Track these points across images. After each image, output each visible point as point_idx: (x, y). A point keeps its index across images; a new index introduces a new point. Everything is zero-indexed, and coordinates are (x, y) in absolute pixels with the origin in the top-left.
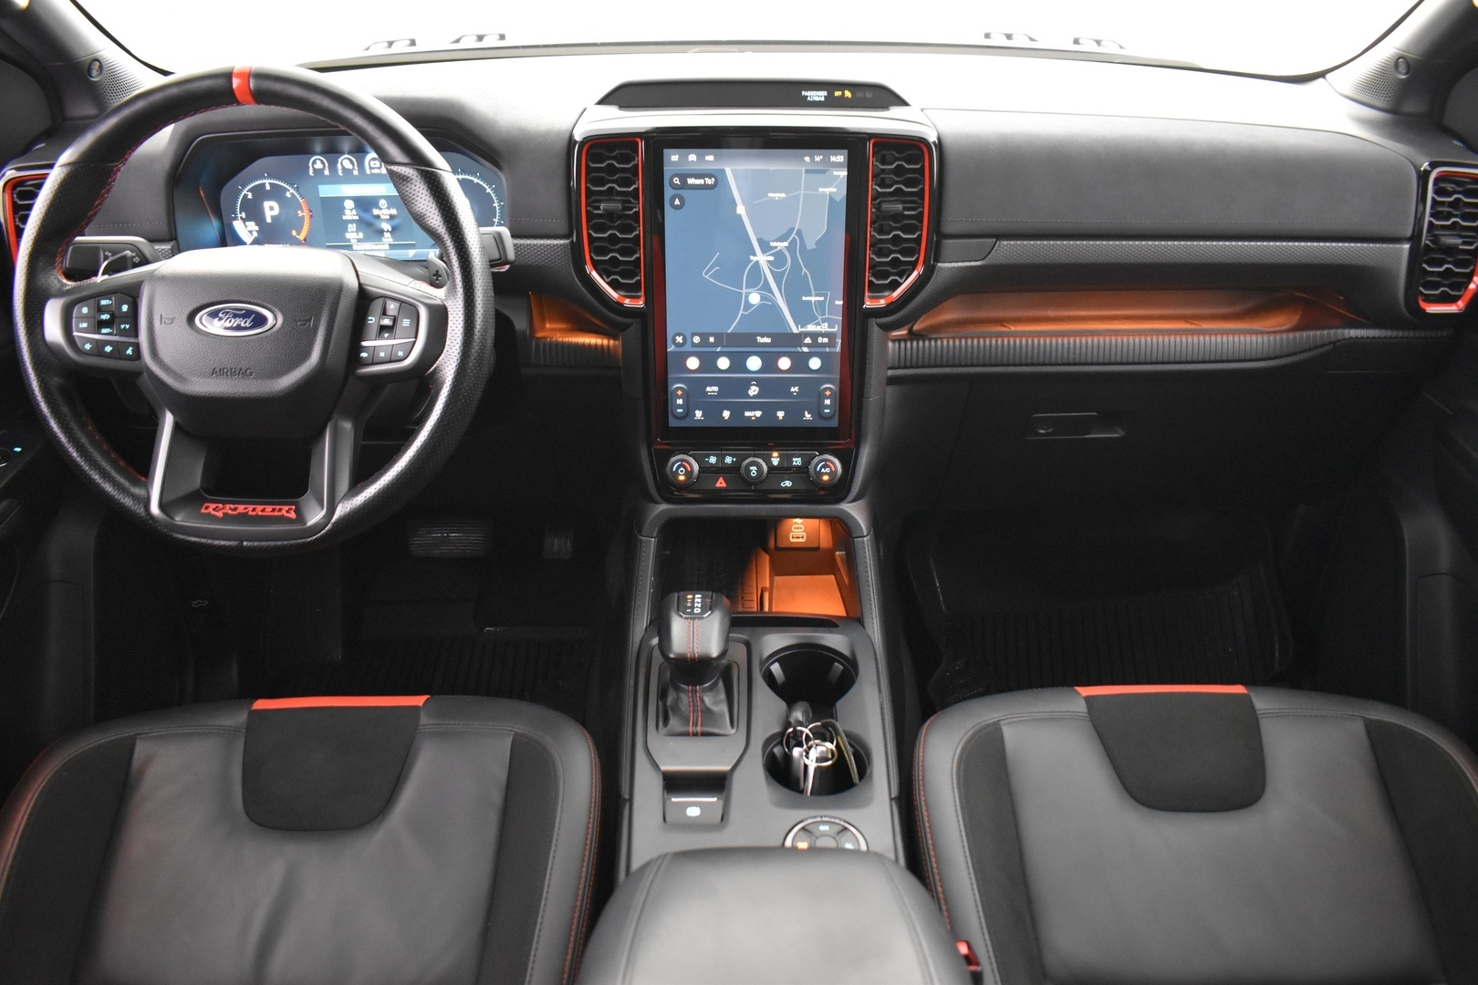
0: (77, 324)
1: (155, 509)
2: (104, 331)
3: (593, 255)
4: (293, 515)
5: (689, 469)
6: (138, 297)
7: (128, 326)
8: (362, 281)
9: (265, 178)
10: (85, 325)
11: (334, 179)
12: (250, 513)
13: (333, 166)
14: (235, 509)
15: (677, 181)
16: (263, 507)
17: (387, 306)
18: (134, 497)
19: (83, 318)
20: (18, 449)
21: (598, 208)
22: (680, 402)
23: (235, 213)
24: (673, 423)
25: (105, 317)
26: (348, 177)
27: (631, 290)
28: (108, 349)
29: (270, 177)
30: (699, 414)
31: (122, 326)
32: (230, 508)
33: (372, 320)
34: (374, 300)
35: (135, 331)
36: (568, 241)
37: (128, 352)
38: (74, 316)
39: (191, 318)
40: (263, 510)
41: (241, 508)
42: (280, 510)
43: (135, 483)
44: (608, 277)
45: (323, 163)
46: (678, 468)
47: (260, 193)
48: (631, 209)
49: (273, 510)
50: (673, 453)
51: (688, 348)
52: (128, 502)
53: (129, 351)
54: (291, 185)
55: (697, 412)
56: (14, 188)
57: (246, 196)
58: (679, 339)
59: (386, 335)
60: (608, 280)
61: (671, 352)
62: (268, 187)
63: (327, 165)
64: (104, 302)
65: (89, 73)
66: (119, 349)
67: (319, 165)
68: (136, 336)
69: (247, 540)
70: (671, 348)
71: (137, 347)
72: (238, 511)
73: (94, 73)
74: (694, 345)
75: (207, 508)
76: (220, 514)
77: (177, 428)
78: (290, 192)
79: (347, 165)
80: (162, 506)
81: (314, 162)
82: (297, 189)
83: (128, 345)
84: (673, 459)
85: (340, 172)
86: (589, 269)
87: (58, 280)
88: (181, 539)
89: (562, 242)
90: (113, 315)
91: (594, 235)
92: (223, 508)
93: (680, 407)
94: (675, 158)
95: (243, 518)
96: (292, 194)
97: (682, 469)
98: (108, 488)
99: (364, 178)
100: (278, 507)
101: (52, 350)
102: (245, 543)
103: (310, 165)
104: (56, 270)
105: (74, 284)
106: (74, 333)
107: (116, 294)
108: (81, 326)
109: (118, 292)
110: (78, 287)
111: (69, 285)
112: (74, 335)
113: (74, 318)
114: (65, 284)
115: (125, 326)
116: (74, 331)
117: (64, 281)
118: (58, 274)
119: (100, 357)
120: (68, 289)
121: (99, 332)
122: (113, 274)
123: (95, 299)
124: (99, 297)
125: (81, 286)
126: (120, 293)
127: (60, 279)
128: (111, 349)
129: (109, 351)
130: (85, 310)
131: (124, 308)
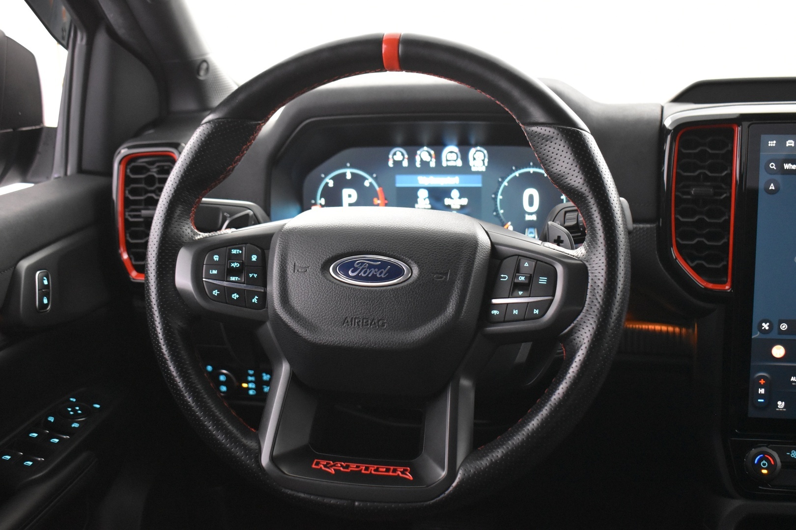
0: (207, 272)
1: (265, 460)
2: (233, 279)
3: (678, 239)
4: (409, 476)
5: (773, 463)
6: (268, 248)
7: (255, 276)
8: (493, 240)
9: (347, 167)
10: (215, 272)
11: (412, 170)
12: (363, 471)
13: (412, 160)
14: (347, 467)
15: (773, 166)
16: (376, 466)
17: (521, 264)
18: (245, 448)
19: (214, 265)
20: (98, 406)
21: (689, 193)
22: (762, 391)
23: (315, 199)
24: (752, 413)
25: (235, 265)
26: (425, 169)
27: (717, 276)
28: (235, 296)
29: (352, 167)
30: (781, 405)
31: (251, 275)
32: (342, 466)
33: (505, 278)
34: (505, 258)
35: (263, 280)
36: (654, 225)
37: (253, 301)
38: (205, 263)
39: (325, 267)
40: (377, 470)
41: (353, 467)
42: (395, 471)
43: (246, 434)
44: (692, 262)
45: (403, 155)
46: (760, 460)
47: (341, 182)
48: (721, 194)
49: (388, 470)
50: (754, 445)
51: (774, 335)
52: (239, 453)
53: (255, 300)
54: (371, 175)
55: (779, 403)
56: (128, 163)
57: (327, 183)
58: (766, 326)
59: (520, 293)
60: (693, 265)
61: (756, 339)
62: (349, 177)
63: (406, 156)
64: (234, 252)
65: (198, 73)
66: (245, 296)
67: (398, 157)
68: (265, 285)
69: (358, 501)
70: (756, 335)
71: (264, 297)
72: (350, 469)
73: (202, 73)
74: (781, 332)
75: (318, 464)
76: (332, 471)
77: (293, 379)
78: (369, 181)
79: (426, 158)
80: (272, 458)
81: (395, 154)
82: (376, 179)
83: (253, 294)
84: (754, 451)
85: (418, 165)
86: (674, 253)
87: (189, 230)
88: (290, 495)
89: (648, 226)
90: (242, 264)
91: (681, 219)
92: (334, 465)
93: (761, 396)
94: (772, 143)
95: (356, 476)
96: (371, 183)
97: (764, 462)
98: (220, 437)
99: (440, 170)
100: (392, 468)
101: (179, 294)
102: (357, 504)
103: (390, 156)
104: (190, 219)
105: (202, 235)
106: (204, 279)
107: (244, 245)
108: (211, 273)
109: (246, 244)
110: (210, 237)
111: (199, 235)
112: (203, 281)
113: (204, 266)
114: (196, 234)
115: (253, 276)
116: (204, 277)
117: (196, 231)
118: (191, 224)
119: (227, 303)
120: (198, 239)
121: (228, 280)
122: (237, 228)
123: (225, 248)
124: (228, 248)
125: (212, 236)
126: (247, 245)
127: (192, 229)
128: (238, 296)
129: (235, 298)
130: (216, 258)
131: (254, 258)
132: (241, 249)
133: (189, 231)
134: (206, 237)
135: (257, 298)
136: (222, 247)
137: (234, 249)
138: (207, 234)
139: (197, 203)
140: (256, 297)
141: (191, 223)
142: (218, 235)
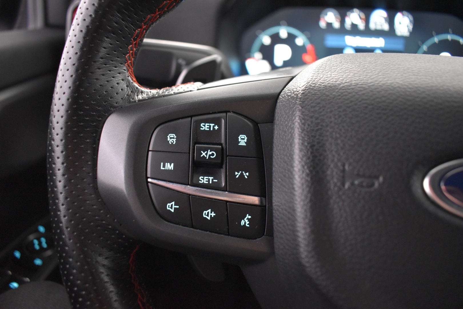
0: (156, 165)
2: (204, 180)
7: (246, 175)
10: (170, 166)
11: (342, 31)
13: (342, 22)
19: (168, 153)
25: (208, 154)
26: (355, 31)
28: (208, 214)
31: (238, 174)
38: (151, 149)
53: (245, 222)
63: (338, 18)
64: (205, 127)
67: (331, 19)
78: (300, 41)
79: (356, 21)
83: (241, 210)
85: (348, 27)
90: (221, 153)
103: (322, 18)
104: (126, 64)
105: (148, 92)
106: (149, 180)
107: (224, 114)
108: (162, 168)
109: (226, 112)
110: (160, 97)
111: (142, 92)
112: (148, 182)
113: (150, 153)
114: (136, 91)
115: (242, 175)
116: (149, 175)
117: (136, 85)
118: (127, 74)
119: (192, 227)
120: (139, 101)
121: (195, 181)
122: (204, 82)
123: (190, 119)
124: (194, 119)
125: (164, 96)
126: (228, 114)
127: (129, 82)
128: (213, 214)
129: (209, 218)
130: (172, 139)
131: (243, 140)
132: (217, 122)
133: (124, 85)
134: (153, 97)
135: (250, 217)
136: (182, 118)
137: (206, 121)
138: (154, 92)
139: (137, 36)
140: (248, 216)
141: (128, 70)
142: (175, 94)
